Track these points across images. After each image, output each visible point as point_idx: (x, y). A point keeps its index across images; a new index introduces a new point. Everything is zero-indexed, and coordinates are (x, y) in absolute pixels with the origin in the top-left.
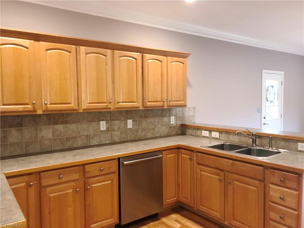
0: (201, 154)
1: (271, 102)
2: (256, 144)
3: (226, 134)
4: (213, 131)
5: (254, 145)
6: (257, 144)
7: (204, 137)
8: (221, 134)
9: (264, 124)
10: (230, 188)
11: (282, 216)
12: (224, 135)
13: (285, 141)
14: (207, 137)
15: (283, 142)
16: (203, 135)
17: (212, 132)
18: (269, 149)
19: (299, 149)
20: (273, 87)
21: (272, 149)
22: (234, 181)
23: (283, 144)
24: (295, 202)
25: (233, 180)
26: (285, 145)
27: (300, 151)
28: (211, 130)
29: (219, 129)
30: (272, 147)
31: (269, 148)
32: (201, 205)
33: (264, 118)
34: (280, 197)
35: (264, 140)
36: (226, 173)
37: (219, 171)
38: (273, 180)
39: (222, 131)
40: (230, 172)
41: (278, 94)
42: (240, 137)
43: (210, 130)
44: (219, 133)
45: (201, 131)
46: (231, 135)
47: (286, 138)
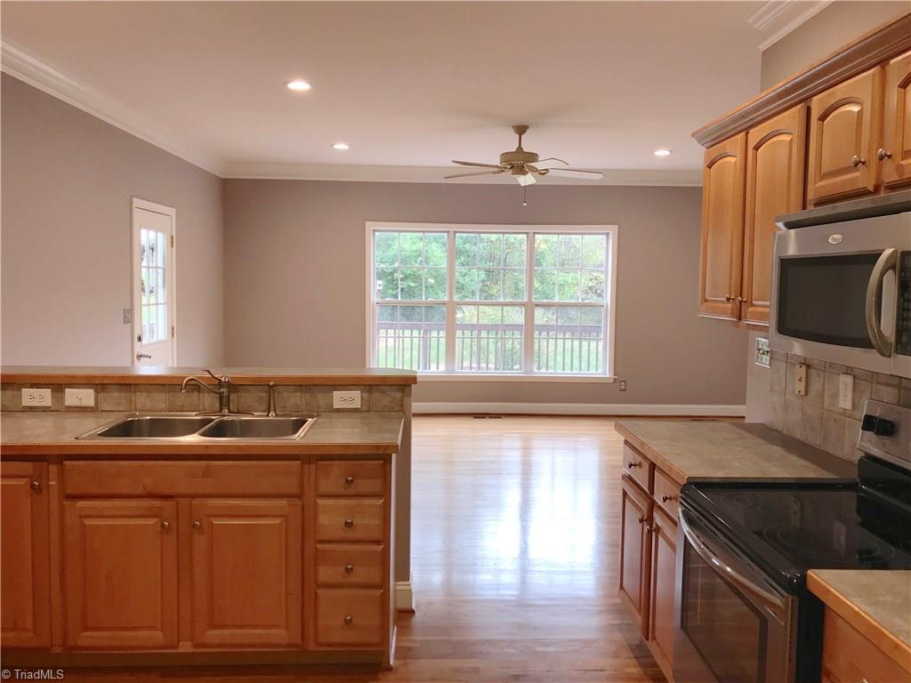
0: (82, 463)
1: (151, 292)
2: (229, 409)
3: (120, 391)
4: (71, 386)
5: (226, 411)
6: (231, 409)
7: (32, 409)
8: (103, 391)
9: (140, 357)
10: (200, 541)
11: (350, 567)
12: (116, 394)
13: (301, 391)
14: (45, 410)
15: (298, 394)
16: (26, 402)
17: (67, 390)
18: (268, 415)
19: (336, 406)
20: (153, 249)
21: (276, 415)
22: (210, 519)
23: (298, 399)
24: (378, 522)
25: (209, 516)
26: (301, 400)
27: (338, 410)
28: (61, 385)
29: (95, 377)
30: (275, 411)
31: (269, 413)
32: (86, 628)
33: (140, 339)
34: (346, 523)
35: (246, 394)
36: (183, 501)
37: (157, 503)
38: (326, 485)
39: (106, 382)
40: (194, 496)
41: (164, 270)
42: (171, 394)
43: (58, 384)
44: (96, 391)
45: (15, 393)
46: (140, 391)
47: (304, 384)
